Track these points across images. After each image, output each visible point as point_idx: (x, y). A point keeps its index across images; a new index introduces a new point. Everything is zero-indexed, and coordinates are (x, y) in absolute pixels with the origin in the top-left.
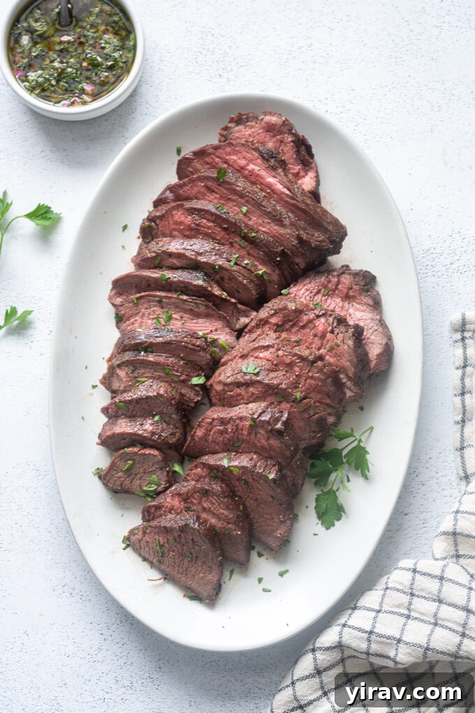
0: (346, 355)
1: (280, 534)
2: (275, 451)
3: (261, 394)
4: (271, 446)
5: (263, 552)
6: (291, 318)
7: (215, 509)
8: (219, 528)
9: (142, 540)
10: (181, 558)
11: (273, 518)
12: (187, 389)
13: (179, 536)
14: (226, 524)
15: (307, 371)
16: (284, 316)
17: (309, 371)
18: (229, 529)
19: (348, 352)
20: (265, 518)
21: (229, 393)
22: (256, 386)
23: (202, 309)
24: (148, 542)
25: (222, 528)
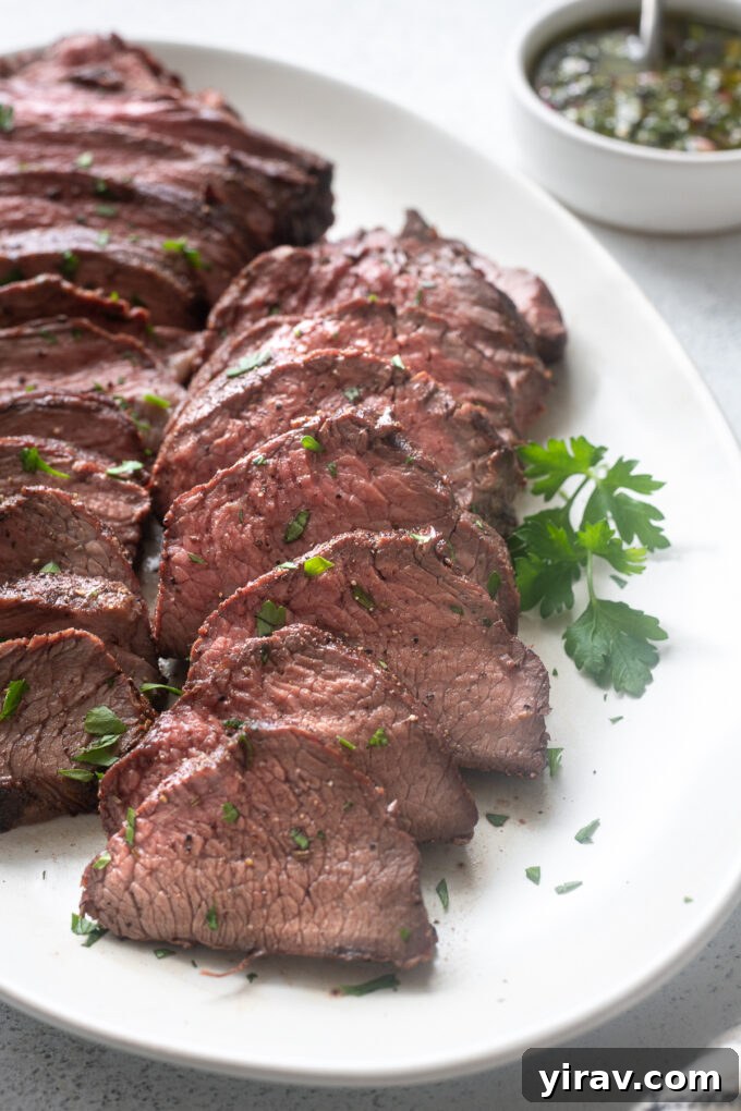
0: (461, 295)
1: (527, 707)
2: (403, 497)
3: (303, 401)
4: (388, 488)
5: (502, 811)
6: (293, 279)
7: (311, 688)
8: (349, 735)
9: (132, 877)
10: (274, 863)
11: (483, 675)
12: (101, 496)
13: (243, 786)
14: (363, 712)
15: (389, 334)
16: (277, 278)
17: (395, 335)
18: (379, 721)
19: (462, 289)
20: (463, 684)
21: (218, 441)
22: (278, 386)
23: (67, 345)
24: (152, 871)
25: (358, 731)
